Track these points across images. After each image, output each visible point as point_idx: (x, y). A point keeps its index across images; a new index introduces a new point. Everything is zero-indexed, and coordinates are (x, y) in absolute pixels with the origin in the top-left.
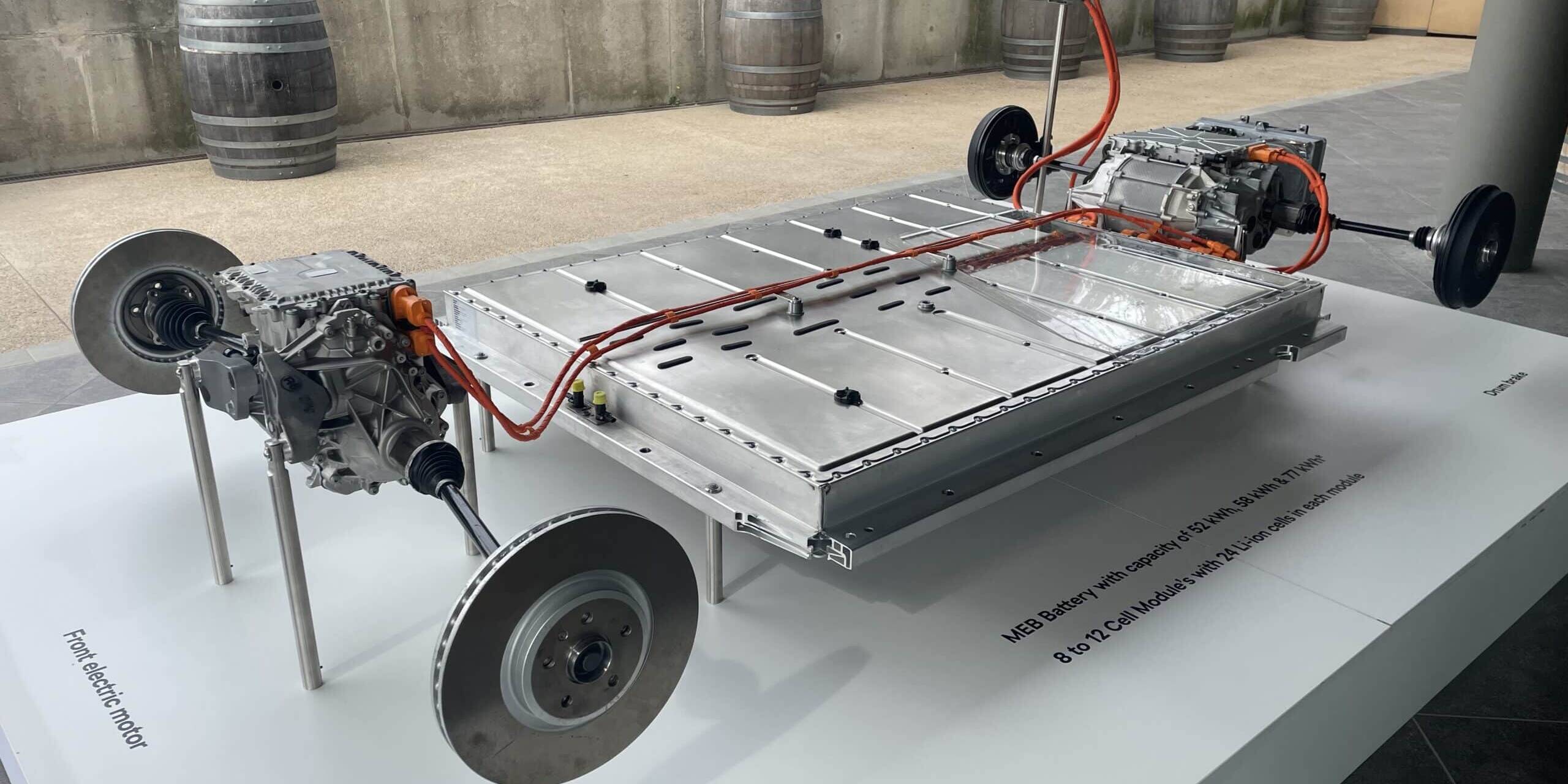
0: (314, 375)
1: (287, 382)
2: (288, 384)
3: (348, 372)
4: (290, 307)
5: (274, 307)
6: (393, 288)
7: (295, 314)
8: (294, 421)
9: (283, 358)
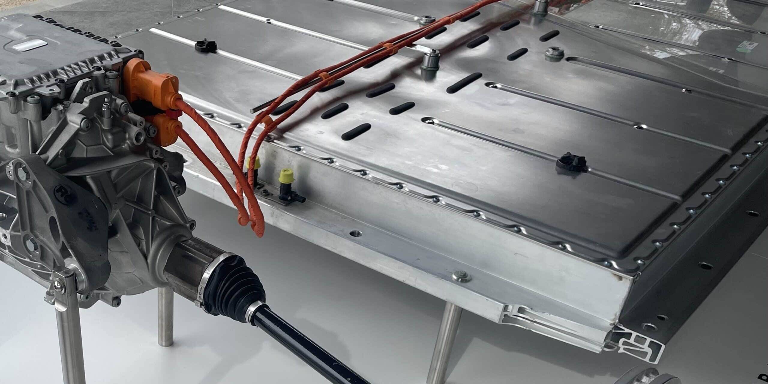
0: (81, 181)
1: (60, 193)
2: (62, 196)
3: (114, 174)
4: (31, 93)
5: (13, 95)
6: (126, 61)
7: (37, 103)
8: (81, 243)
9: (45, 161)
